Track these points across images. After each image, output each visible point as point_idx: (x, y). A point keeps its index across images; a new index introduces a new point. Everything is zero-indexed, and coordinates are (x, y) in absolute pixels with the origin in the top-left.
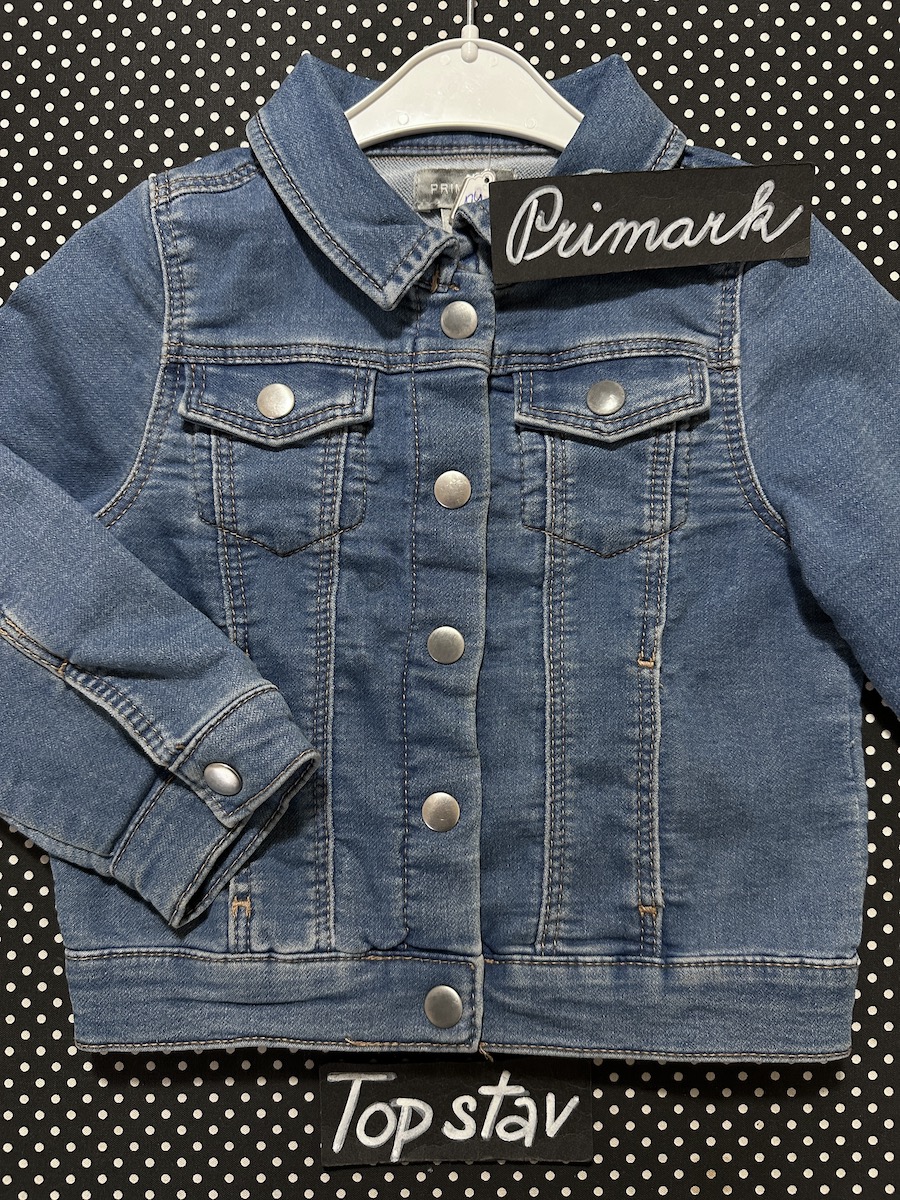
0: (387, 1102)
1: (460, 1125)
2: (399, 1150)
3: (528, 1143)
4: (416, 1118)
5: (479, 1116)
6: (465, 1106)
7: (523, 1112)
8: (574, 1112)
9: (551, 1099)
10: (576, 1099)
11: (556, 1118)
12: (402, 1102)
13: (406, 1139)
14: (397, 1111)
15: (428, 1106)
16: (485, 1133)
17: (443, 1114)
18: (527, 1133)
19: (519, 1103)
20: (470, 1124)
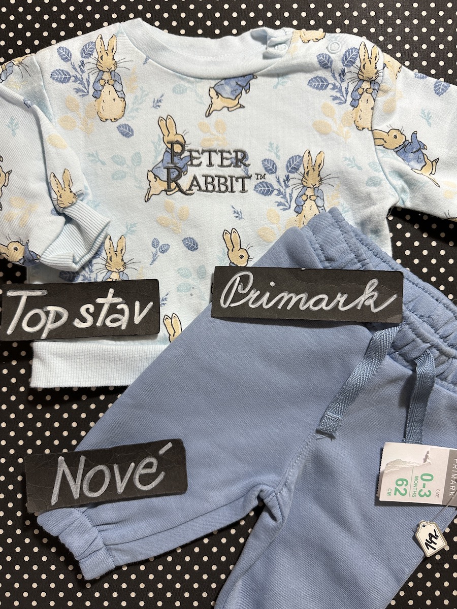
0: (41, 308)
1: (83, 320)
2: (47, 334)
3: (123, 327)
4: (58, 317)
5: (95, 315)
6: (87, 310)
7: (122, 312)
8: (151, 310)
9: (137, 304)
10: (151, 303)
11: (140, 314)
12: (50, 308)
13: (51, 328)
14: (47, 313)
15: (66, 310)
16: (99, 324)
17: (75, 314)
18: (123, 323)
19: (119, 307)
20: (90, 320)
